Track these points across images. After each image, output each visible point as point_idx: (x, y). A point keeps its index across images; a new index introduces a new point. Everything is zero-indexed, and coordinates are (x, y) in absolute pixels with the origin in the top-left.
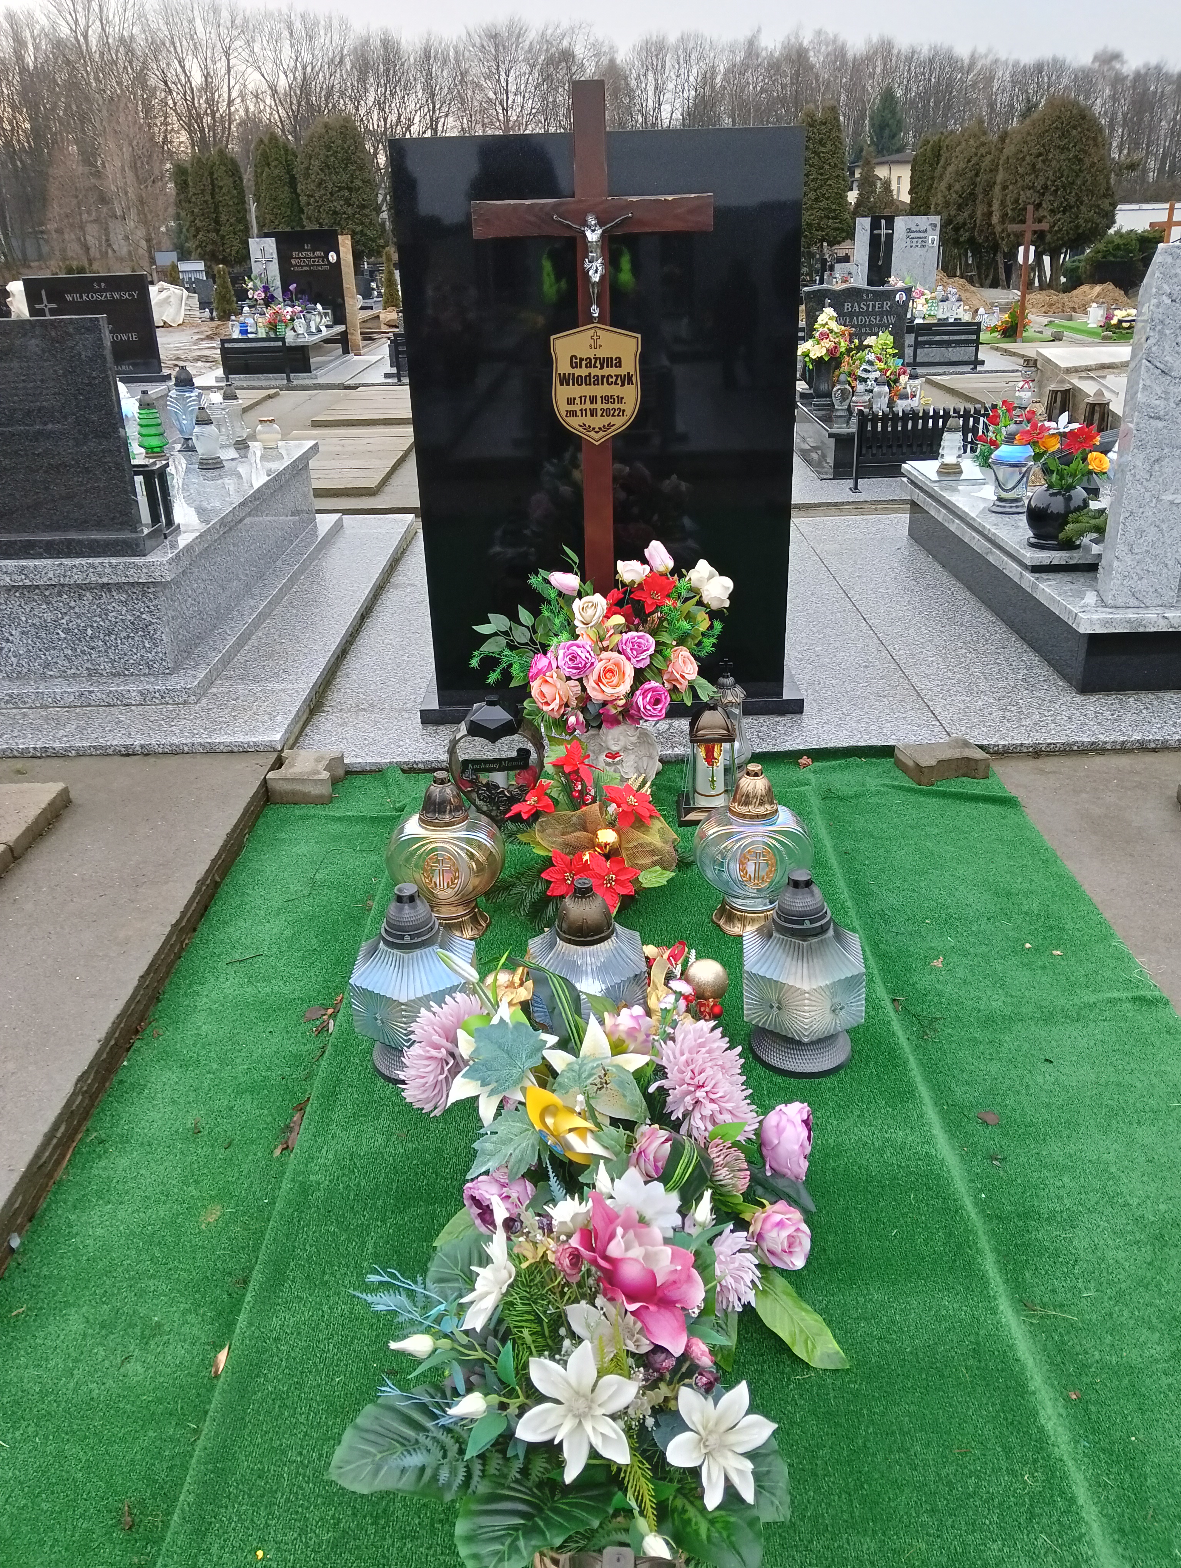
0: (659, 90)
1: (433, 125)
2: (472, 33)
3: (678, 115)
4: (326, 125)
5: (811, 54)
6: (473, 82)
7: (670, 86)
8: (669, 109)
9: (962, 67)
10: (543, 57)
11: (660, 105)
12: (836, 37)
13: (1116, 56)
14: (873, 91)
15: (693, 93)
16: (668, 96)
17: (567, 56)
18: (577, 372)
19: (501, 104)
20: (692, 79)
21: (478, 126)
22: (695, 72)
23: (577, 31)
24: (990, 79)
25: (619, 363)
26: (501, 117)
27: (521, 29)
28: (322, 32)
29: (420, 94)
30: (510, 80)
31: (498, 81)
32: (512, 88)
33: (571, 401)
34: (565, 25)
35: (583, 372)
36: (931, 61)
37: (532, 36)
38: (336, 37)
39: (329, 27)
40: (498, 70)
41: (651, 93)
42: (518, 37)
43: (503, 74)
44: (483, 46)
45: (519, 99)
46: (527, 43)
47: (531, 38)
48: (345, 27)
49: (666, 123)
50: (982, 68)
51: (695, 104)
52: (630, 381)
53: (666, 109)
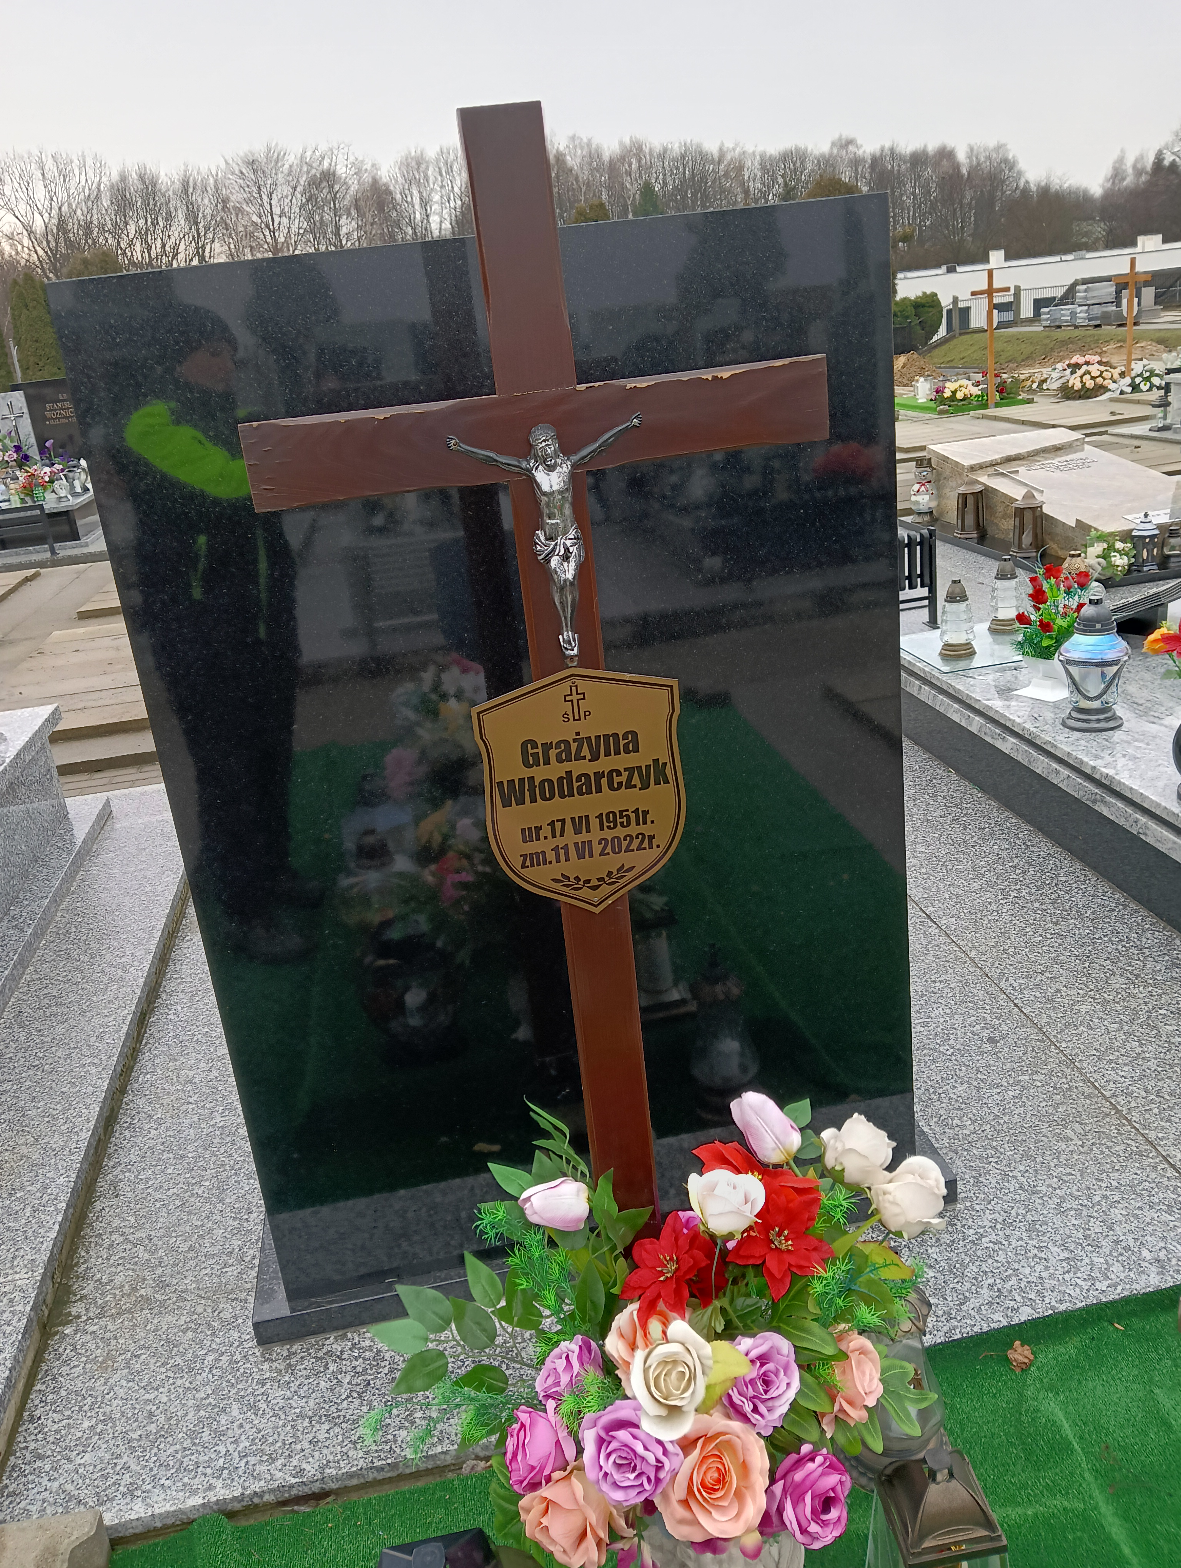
0: (425, 203)
1: (200, 251)
2: (231, 162)
3: (447, 225)
4: (85, 261)
5: (568, 158)
6: (235, 208)
7: (436, 198)
8: (438, 220)
9: (713, 159)
10: (304, 179)
11: (427, 216)
12: (590, 140)
13: (850, 142)
14: (632, 188)
15: (459, 202)
16: (436, 207)
17: (329, 177)
18: (540, 773)
19: (267, 226)
20: (456, 189)
21: (247, 250)
22: (458, 182)
23: (336, 152)
24: (740, 168)
25: (632, 742)
26: (269, 239)
27: (279, 155)
28: (77, 172)
29: (182, 222)
30: (273, 202)
31: (262, 205)
32: (277, 210)
33: (531, 834)
34: (323, 148)
35: (554, 771)
36: (683, 157)
37: (291, 159)
38: (91, 174)
39: (83, 166)
40: (259, 193)
41: (417, 207)
42: (277, 162)
43: (265, 197)
44: (242, 173)
45: (285, 221)
46: (287, 166)
47: (290, 162)
48: (100, 166)
49: (436, 233)
50: (732, 159)
51: (462, 212)
52: (661, 778)
53: (434, 220)
